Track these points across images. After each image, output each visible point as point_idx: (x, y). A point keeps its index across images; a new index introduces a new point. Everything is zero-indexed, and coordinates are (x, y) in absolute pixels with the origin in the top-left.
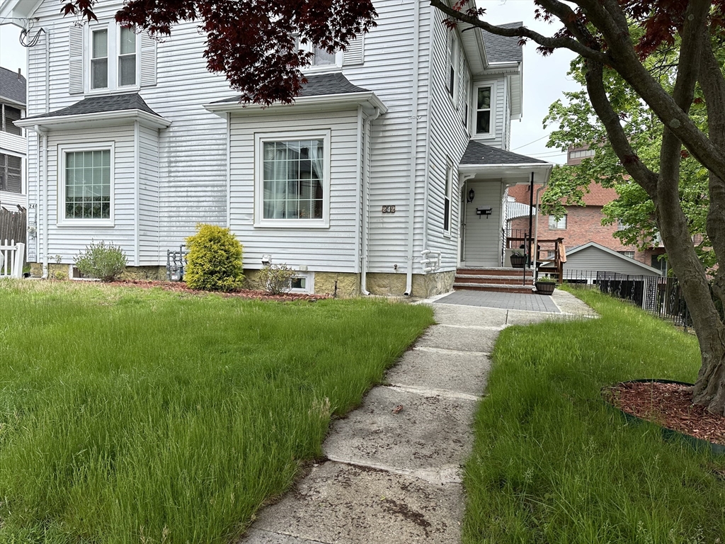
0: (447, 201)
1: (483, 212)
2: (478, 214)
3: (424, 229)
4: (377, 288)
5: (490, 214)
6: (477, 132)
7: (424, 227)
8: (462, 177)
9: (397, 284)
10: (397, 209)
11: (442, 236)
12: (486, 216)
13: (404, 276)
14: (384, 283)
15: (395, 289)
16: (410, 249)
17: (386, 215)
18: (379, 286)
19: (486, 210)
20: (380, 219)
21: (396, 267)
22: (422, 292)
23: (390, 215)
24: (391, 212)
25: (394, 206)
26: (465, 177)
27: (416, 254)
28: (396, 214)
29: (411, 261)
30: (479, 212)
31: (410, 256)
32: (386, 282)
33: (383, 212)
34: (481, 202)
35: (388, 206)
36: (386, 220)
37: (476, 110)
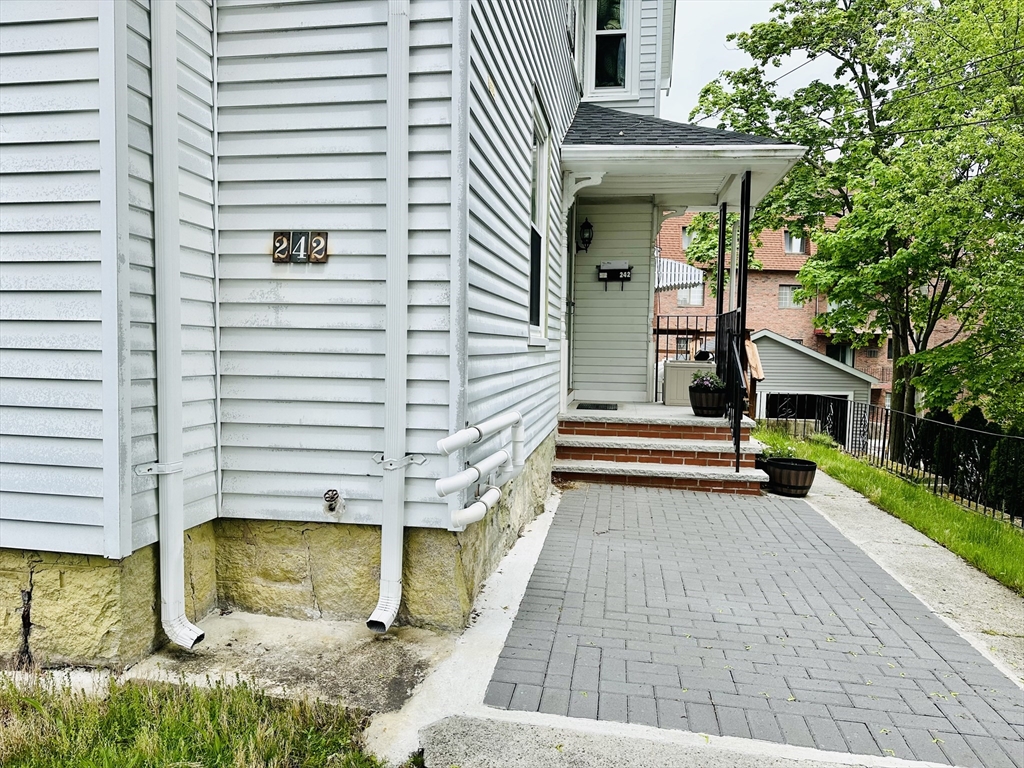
0: (536, 239)
1: (614, 275)
2: (601, 280)
3: (454, 336)
4: (259, 583)
5: (628, 279)
6: (597, 86)
7: (454, 328)
8: (571, 181)
9: (341, 567)
10: (335, 245)
11: (522, 345)
12: (619, 284)
13: (367, 536)
14: (288, 564)
15: (332, 589)
16: (396, 419)
17: (289, 271)
18: (266, 575)
19: (617, 272)
20: (267, 288)
21: (332, 499)
22: (446, 605)
23: (308, 272)
24: (308, 260)
25: (324, 234)
26: (578, 181)
27: (419, 444)
28: (331, 270)
29: (400, 475)
30: (604, 275)
31: (394, 454)
32: (295, 557)
33: (278, 261)
34: (610, 252)
35: (298, 234)
36: (288, 294)
37: (593, 32)
